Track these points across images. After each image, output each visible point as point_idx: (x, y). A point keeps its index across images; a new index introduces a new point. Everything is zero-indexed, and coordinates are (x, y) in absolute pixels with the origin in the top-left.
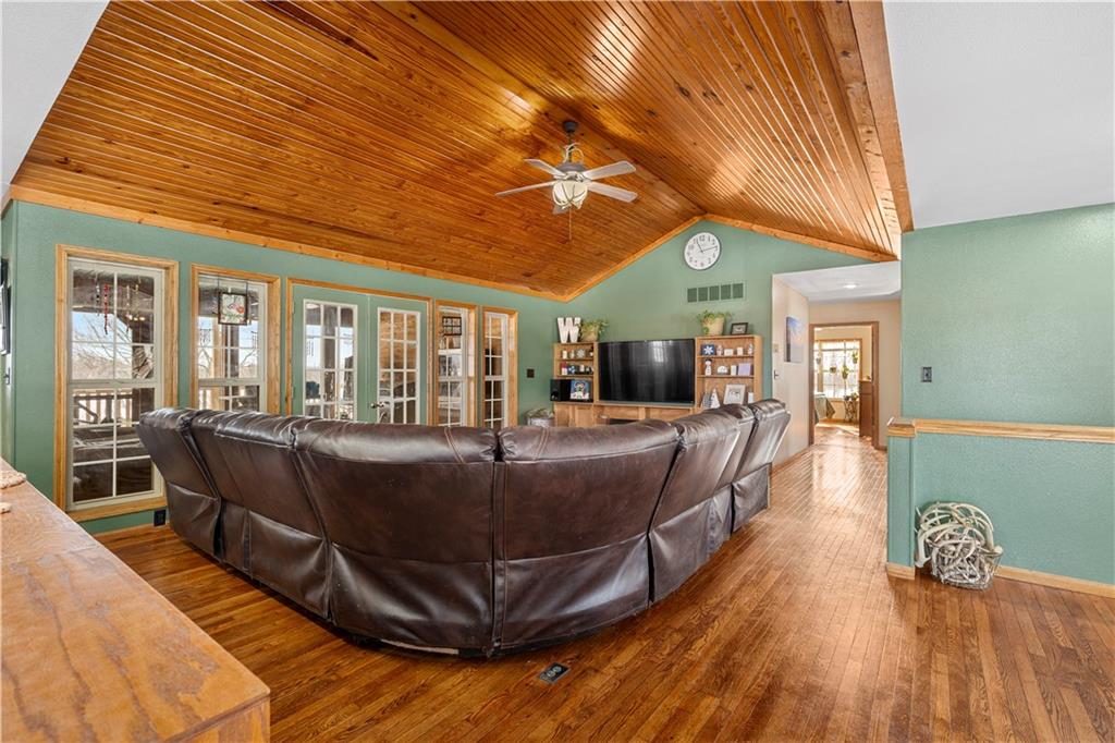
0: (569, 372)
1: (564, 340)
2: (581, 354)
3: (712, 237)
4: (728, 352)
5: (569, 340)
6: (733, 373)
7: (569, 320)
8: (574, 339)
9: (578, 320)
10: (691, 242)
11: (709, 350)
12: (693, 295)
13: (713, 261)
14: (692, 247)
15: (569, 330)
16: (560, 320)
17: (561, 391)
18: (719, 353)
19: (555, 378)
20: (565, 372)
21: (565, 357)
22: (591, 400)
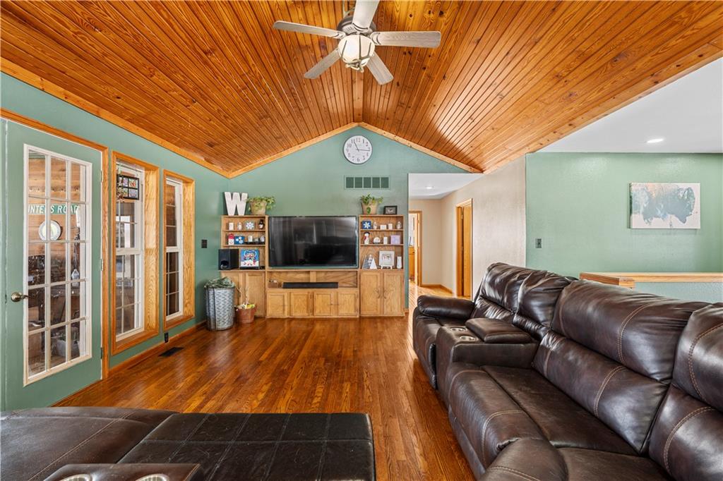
0: (236, 243)
1: (231, 212)
2: (250, 226)
3: (366, 140)
4: (383, 227)
5: (236, 212)
6: (385, 242)
7: (236, 195)
8: (241, 213)
9: (245, 196)
10: (349, 141)
11: (367, 225)
12: (350, 183)
13: (367, 158)
14: (350, 146)
15: (236, 204)
16: (228, 195)
17: (230, 260)
18: (375, 227)
19: (222, 248)
20: (231, 242)
21: (231, 228)
22: (263, 267)
